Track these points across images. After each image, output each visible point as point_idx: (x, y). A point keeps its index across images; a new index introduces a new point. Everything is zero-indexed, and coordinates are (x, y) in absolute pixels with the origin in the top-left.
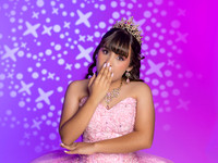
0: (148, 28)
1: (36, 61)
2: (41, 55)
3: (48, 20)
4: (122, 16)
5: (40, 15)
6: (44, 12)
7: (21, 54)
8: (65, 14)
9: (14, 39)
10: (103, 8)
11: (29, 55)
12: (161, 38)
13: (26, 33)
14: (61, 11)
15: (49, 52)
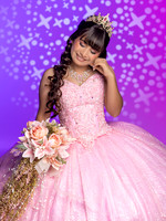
0: (148, 24)
1: (47, 50)
2: (52, 44)
3: (59, 14)
4: (125, 11)
5: (53, 9)
6: (56, 6)
7: (35, 43)
8: (74, 8)
9: (29, 29)
10: (108, 4)
11: (41, 45)
12: (160, 33)
13: (39, 25)
14: (71, 5)
15: (59, 43)
